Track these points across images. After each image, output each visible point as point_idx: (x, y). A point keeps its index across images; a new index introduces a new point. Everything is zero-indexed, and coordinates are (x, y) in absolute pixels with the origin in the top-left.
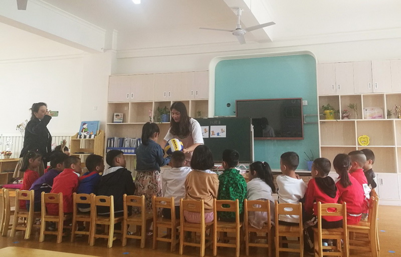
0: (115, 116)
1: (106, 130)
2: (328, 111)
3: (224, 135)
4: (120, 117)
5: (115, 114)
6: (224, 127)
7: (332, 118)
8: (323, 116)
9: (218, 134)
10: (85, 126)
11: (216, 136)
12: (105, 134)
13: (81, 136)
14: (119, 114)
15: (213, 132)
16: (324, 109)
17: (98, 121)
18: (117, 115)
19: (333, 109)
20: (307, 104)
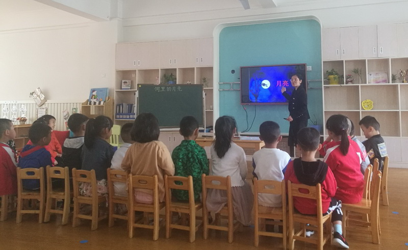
0: (123, 83)
1: (115, 96)
2: (332, 76)
4: (128, 84)
5: (123, 81)
7: (336, 83)
8: (328, 81)
10: (94, 93)
12: (113, 100)
13: (91, 102)
14: (127, 81)
16: (328, 74)
17: (107, 88)
18: (125, 82)
19: (337, 74)
20: (311, 70)
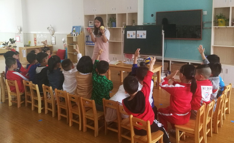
0: (89, 23)
1: (85, 31)
3: (144, 37)
4: (92, 23)
6: (145, 32)
9: (141, 36)
10: (74, 29)
11: (140, 37)
12: (84, 33)
13: (72, 34)
14: (92, 21)
15: (138, 35)
17: (80, 26)
18: (91, 22)
20: (206, 14)
